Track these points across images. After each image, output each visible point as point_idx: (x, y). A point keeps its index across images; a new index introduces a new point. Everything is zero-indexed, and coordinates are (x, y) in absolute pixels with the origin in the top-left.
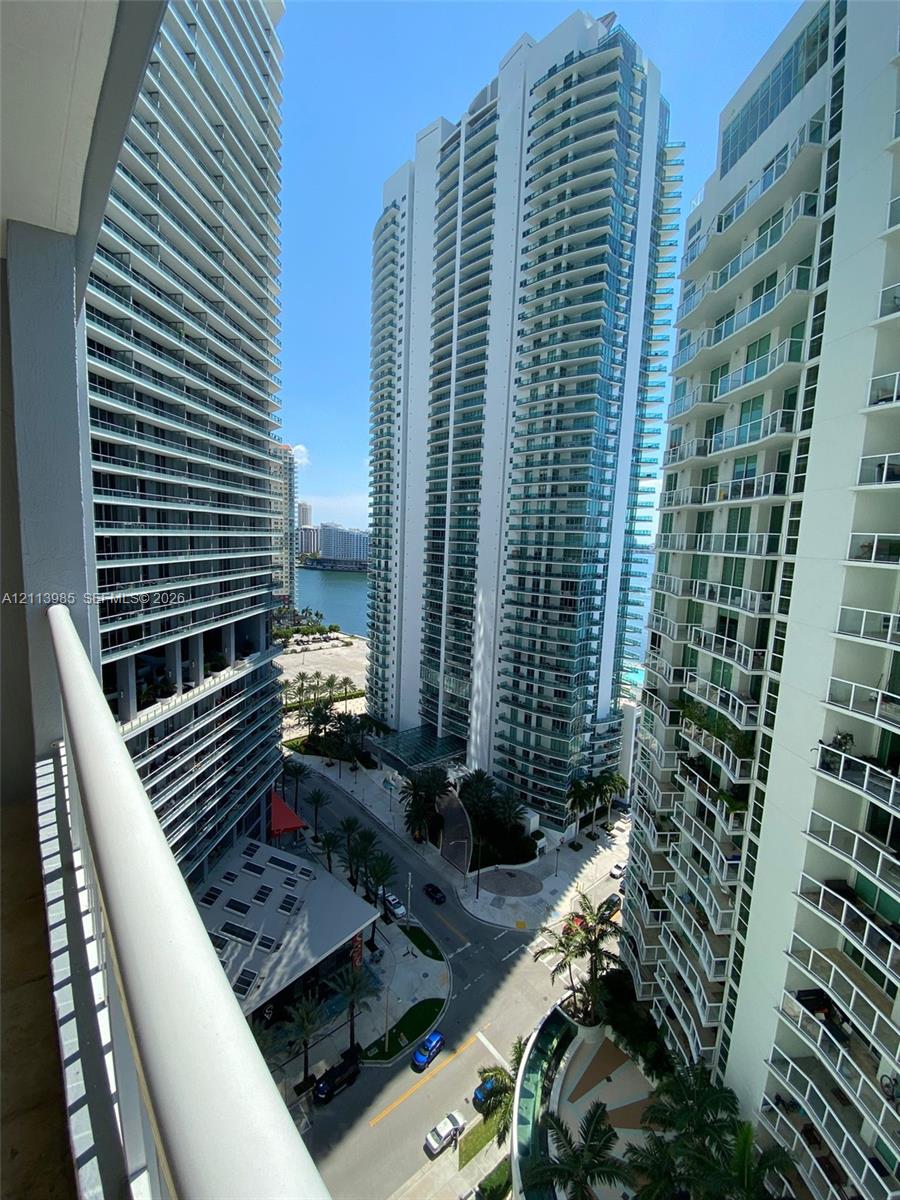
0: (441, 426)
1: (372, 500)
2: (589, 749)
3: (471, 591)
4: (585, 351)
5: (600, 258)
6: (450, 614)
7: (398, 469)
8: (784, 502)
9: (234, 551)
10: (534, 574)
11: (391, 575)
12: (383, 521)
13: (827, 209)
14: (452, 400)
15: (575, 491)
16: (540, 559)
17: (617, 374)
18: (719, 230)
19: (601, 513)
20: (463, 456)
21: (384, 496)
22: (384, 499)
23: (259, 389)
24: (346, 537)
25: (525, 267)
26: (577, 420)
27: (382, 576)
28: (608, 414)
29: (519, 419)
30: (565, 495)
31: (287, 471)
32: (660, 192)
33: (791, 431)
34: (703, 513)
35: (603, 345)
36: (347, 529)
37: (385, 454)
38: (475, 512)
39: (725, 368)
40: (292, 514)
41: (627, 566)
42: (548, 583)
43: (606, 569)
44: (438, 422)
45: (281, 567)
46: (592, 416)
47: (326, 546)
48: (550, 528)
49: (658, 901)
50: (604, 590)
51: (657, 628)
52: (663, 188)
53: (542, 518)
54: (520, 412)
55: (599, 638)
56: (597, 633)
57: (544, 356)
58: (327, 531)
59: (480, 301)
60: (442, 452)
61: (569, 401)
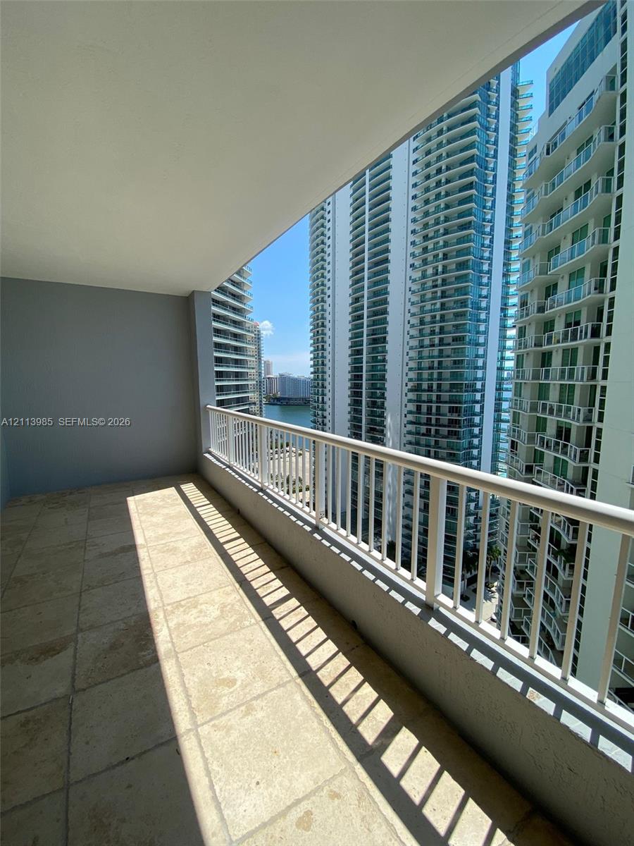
0: (358, 302)
1: (312, 356)
2: (472, 528)
3: (382, 415)
4: (461, 240)
5: (471, 173)
6: (368, 432)
7: (329, 333)
8: (600, 343)
9: (226, 394)
10: (428, 402)
11: (326, 407)
12: (320, 370)
13: (621, 136)
14: (366, 283)
15: (457, 341)
16: (432, 391)
17: (487, 254)
18: (548, 153)
19: (477, 356)
20: (374, 321)
21: (320, 353)
22: (320, 355)
23: (238, 288)
24: (296, 381)
25: (415, 185)
26: (457, 290)
27: (320, 407)
28: (480, 284)
29: (413, 292)
30: (449, 344)
31: (256, 340)
32: (515, 118)
33: (603, 293)
34: (545, 353)
35: (474, 234)
36: (296, 376)
37: (320, 324)
38: (384, 360)
39: (557, 250)
40: (260, 369)
41: (499, 394)
42: (438, 408)
43: (483, 396)
44: (356, 299)
45: (255, 404)
46: (468, 286)
47: (283, 389)
48: (439, 369)
49: (519, 630)
50: (482, 412)
51: (514, 437)
52: (517, 115)
53: (433, 361)
54: (415, 287)
55: (479, 447)
56: (477, 443)
57: (431, 247)
58: (283, 379)
59: (384, 212)
60: (360, 319)
61: (451, 277)
